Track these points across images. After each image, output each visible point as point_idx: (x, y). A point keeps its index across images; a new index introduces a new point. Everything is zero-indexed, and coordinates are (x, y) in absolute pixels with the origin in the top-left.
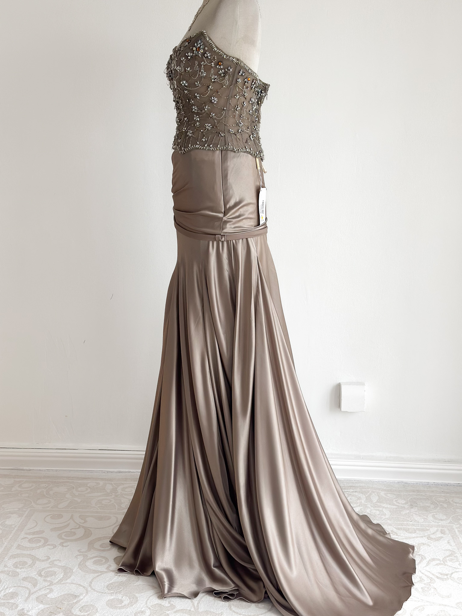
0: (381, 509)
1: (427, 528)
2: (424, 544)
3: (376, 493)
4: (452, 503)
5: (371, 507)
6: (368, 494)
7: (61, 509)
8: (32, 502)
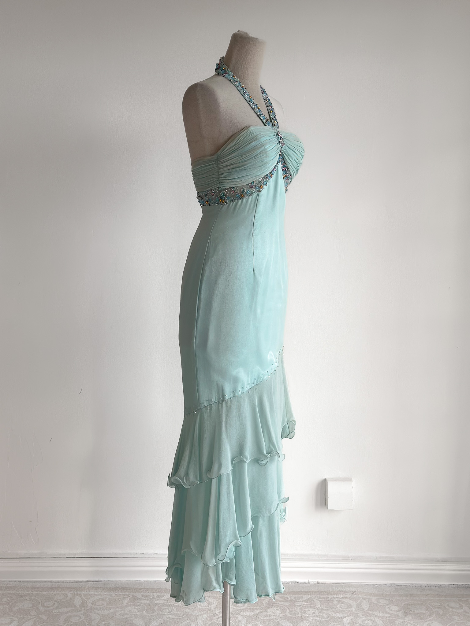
3: (367, 600)
4: (447, 607)
5: (362, 617)
6: (359, 601)
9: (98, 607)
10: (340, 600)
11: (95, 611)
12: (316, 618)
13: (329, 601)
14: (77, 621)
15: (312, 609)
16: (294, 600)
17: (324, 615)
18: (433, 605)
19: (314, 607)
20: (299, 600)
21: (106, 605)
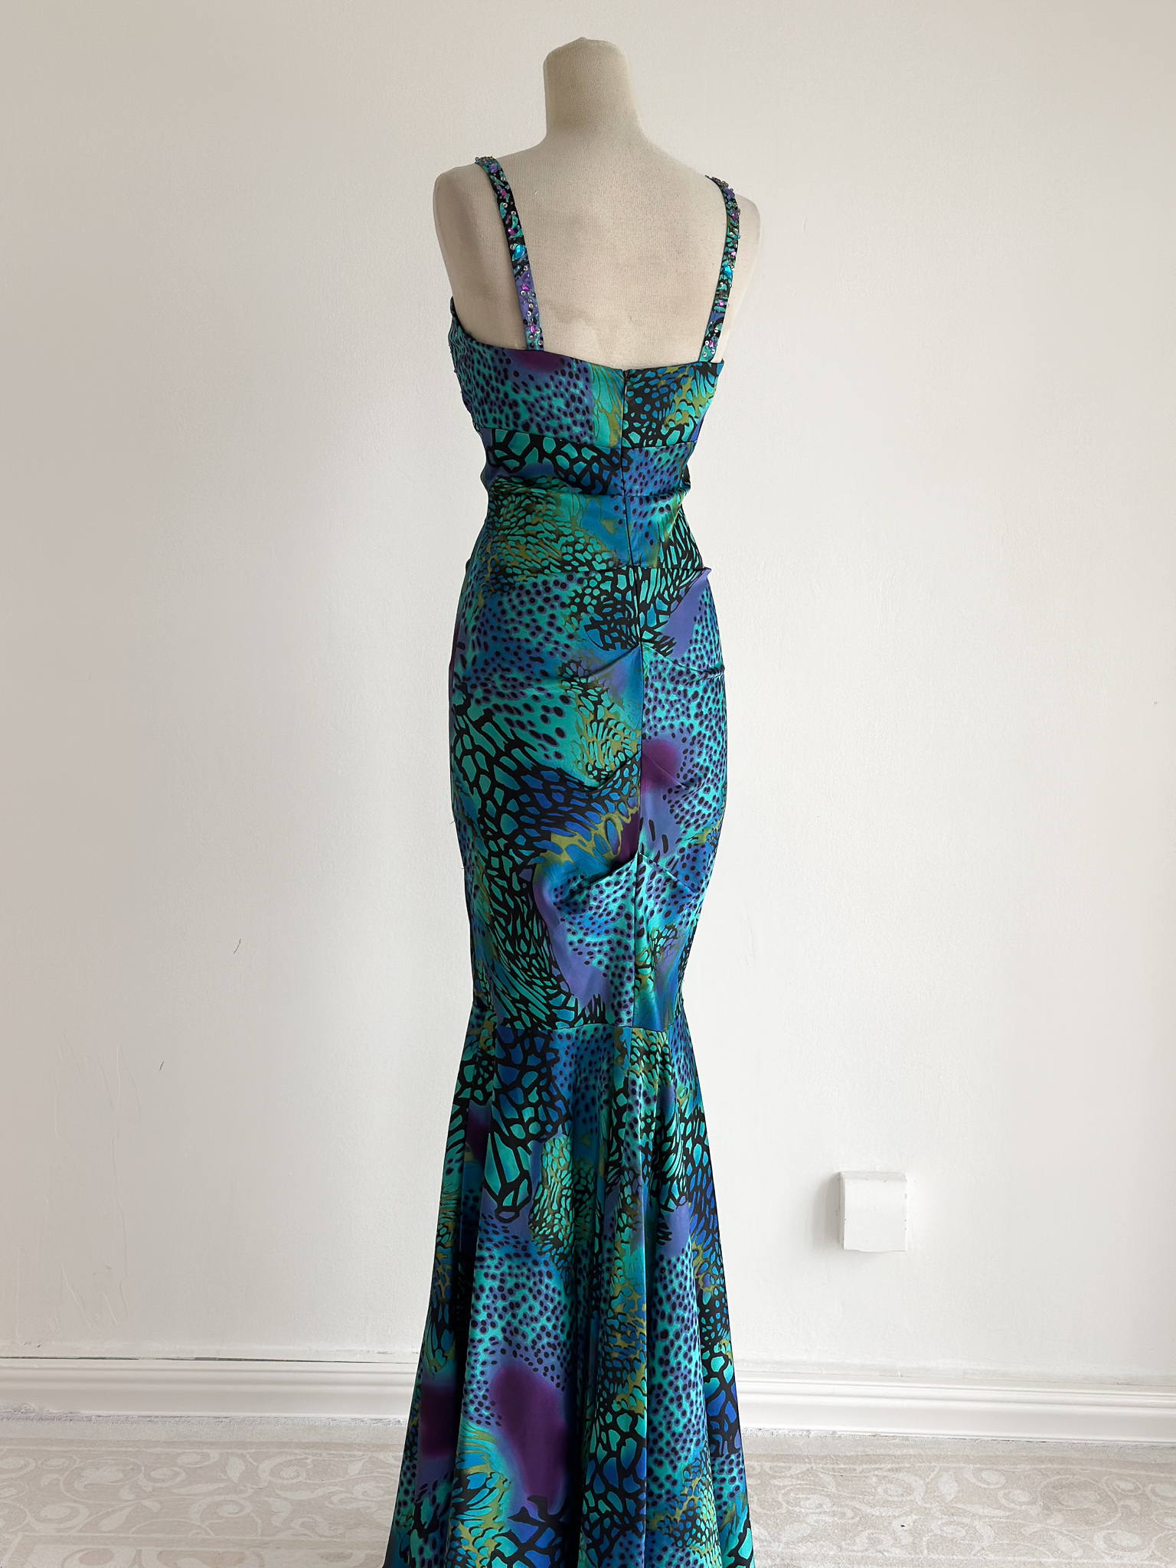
3: (951, 1473)
4: (1153, 1498)
5: (940, 1516)
6: (932, 1476)
7: (106, 1535)
8: (27, 1512)
9: (285, 1482)
10: (885, 1474)
11: (276, 1490)
12: (824, 1517)
13: (856, 1479)
15: (815, 1496)
16: (770, 1472)
17: (845, 1509)
18: (1116, 1487)
19: (820, 1491)
20: (783, 1475)
21: (305, 1479)
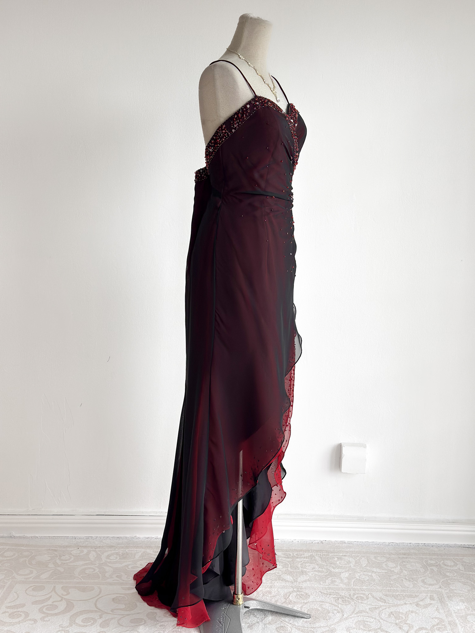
0: (370, 574)
1: (416, 594)
2: (412, 612)
3: (366, 557)
4: (442, 565)
6: (358, 558)
7: (43, 580)
8: (13, 571)
9: (112, 561)
10: (340, 557)
11: (108, 564)
12: (315, 573)
13: (329, 558)
14: (92, 573)
15: (312, 565)
16: (296, 556)
17: (323, 570)
18: (428, 563)
19: (314, 563)
20: (301, 557)
21: (119, 560)
